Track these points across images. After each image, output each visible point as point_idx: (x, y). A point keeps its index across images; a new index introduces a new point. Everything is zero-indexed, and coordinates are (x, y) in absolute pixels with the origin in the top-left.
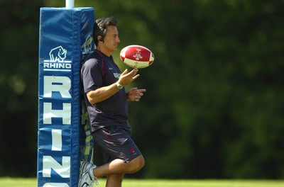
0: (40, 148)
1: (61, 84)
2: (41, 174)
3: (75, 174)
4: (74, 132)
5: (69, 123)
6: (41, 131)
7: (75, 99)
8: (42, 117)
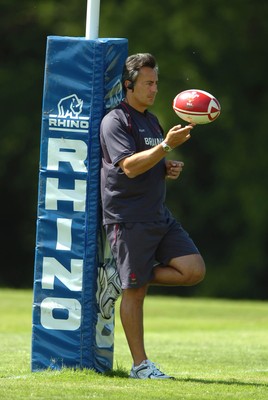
0: (39, 244)
1: (74, 151)
2: (39, 284)
3: (90, 285)
4: (89, 223)
5: (83, 209)
6: (42, 220)
7: (93, 174)
8: (44, 199)
